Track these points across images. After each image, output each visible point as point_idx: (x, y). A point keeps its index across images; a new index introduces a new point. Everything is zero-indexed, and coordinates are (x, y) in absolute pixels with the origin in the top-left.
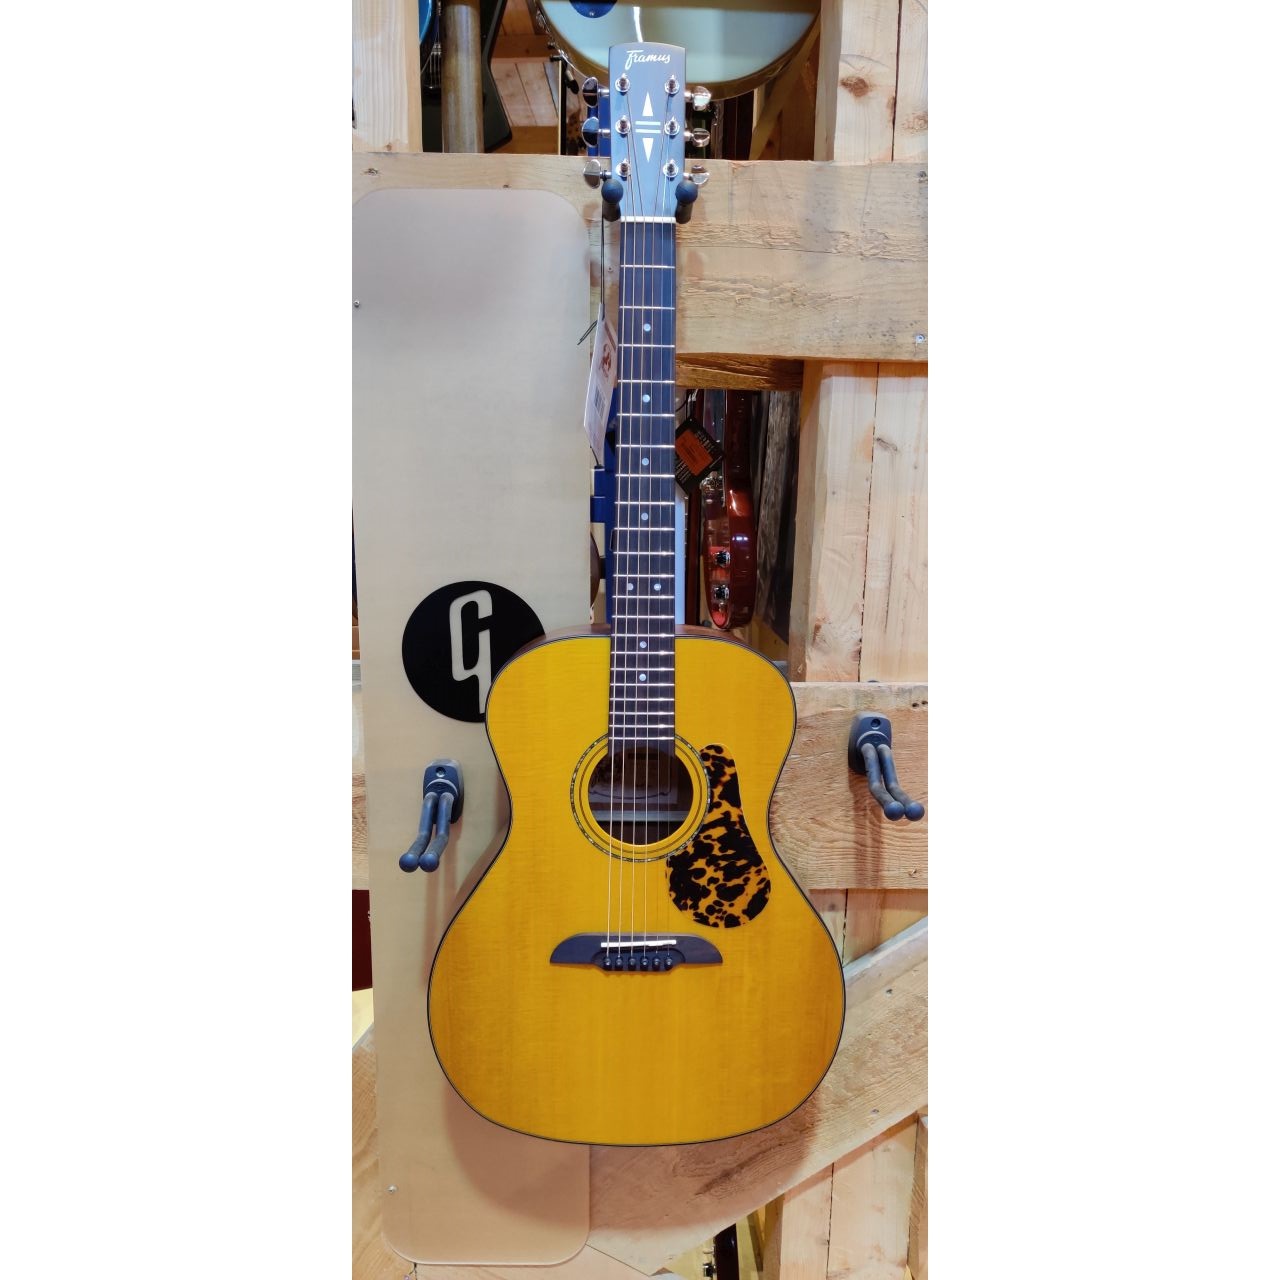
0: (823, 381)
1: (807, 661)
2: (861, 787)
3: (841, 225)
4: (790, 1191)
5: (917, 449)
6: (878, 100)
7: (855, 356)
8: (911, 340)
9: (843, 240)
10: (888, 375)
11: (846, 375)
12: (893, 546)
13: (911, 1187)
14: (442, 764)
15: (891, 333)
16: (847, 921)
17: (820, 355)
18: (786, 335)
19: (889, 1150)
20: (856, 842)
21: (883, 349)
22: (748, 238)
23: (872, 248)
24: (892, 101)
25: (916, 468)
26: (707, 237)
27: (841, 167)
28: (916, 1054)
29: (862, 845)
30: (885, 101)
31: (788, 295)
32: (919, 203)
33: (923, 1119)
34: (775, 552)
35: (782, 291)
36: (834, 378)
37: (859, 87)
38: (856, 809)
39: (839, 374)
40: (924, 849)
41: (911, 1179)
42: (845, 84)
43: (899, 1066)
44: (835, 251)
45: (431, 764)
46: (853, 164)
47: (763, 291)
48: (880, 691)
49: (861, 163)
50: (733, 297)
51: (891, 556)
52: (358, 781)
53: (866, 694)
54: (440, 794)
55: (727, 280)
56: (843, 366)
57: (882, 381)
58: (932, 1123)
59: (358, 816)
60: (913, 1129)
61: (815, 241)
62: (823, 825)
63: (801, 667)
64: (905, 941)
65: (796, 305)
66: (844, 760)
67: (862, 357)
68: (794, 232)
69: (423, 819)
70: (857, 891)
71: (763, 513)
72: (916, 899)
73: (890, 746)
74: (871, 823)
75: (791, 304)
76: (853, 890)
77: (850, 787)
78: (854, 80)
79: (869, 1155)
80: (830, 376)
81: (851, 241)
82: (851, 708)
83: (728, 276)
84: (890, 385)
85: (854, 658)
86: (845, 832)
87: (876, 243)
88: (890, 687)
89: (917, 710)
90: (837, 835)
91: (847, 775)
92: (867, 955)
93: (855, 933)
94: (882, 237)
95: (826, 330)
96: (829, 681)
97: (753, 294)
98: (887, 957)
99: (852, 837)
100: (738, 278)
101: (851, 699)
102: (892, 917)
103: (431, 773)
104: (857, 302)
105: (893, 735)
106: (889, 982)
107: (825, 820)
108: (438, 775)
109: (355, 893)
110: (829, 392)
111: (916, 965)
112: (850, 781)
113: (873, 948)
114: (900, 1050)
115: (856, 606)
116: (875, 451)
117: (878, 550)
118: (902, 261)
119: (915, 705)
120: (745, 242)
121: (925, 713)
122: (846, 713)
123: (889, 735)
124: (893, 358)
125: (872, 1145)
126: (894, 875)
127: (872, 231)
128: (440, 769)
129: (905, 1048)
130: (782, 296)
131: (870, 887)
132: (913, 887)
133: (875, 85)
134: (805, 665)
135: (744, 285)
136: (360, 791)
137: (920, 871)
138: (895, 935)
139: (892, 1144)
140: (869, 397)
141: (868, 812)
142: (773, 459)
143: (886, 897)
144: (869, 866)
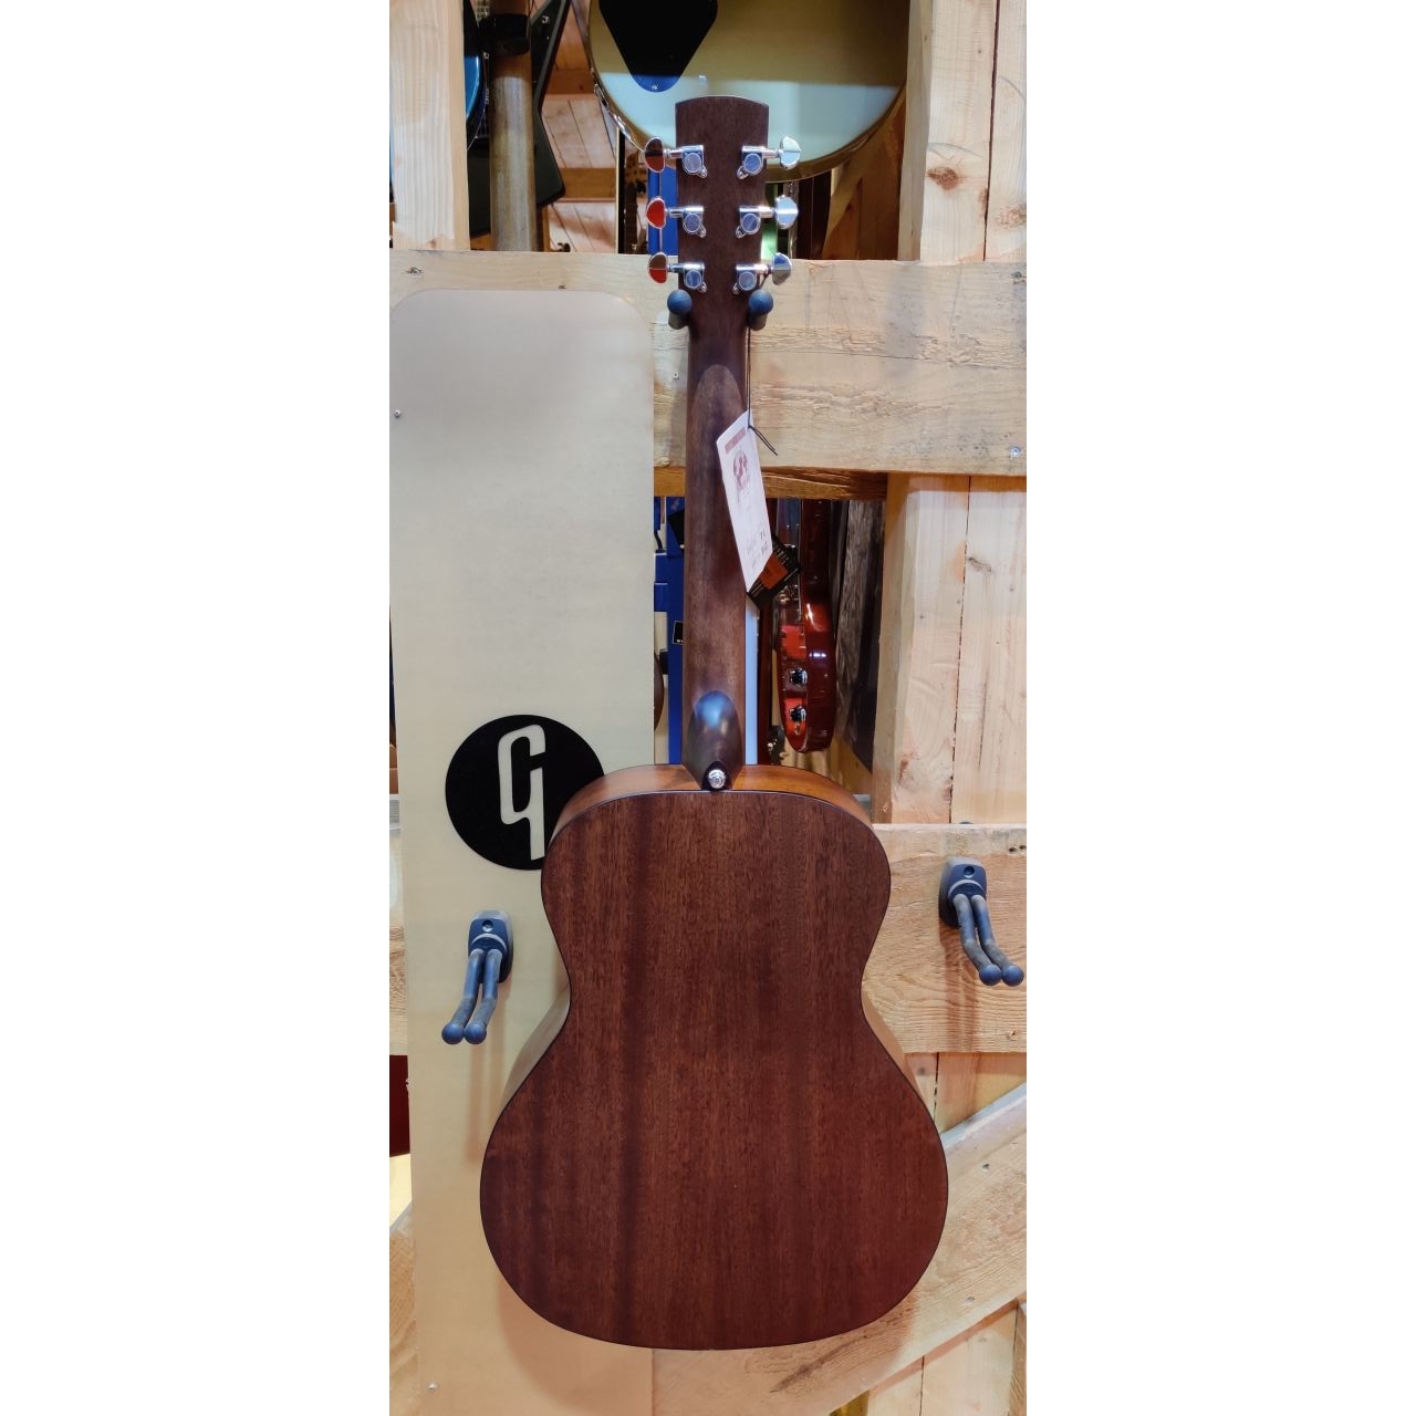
0: (910, 496)
1: (893, 801)
2: (952, 941)
3: (927, 330)
4: (876, 1387)
5: (1013, 570)
6: (969, 192)
7: (945, 471)
8: (1006, 453)
9: (930, 345)
10: (981, 488)
11: (935, 489)
12: (987, 674)
13: (1010, 1380)
14: (489, 917)
15: (984, 445)
16: (938, 1086)
17: (906, 469)
18: (869, 447)
19: (985, 1340)
20: (949, 1001)
21: (976, 464)
22: (827, 343)
23: (962, 355)
24: (984, 194)
25: (1012, 590)
26: (781, 342)
27: (927, 268)
28: (1017, 1235)
29: (954, 1004)
30: (977, 193)
31: (871, 403)
32: (1013, 306)
33: (1022, 1306)
34: (856, 666)
35: (865, 400)
36: (922, 493)
37: (948, 179)
38: (948, 964)
39: (926, 488)
40: (1023, 1008)
41: (1009, 1371)
42: (932, 176)
43: (996, 1249)
44: (921, 357)
45: (477, 918)
46: (941, 263)
47: (844, 400)
48: (973, 833)
49: (949, 263)
50: (810, 406)
51: (985, 685)
52: (396, 935)
53: (958, 838)
54: (486, 951)
55: (804, 388)
56: (931, 479)
57: (974, 495)
58: (1031, 1309)
59: (396, 973)
60: (1012, 1316)
61: (900, 347)
62: (912, 982)
63: (886, 806)
64: (1003, 1111)
65: (880, 415)
66: (935, 910)
67: (952, 471)
68: (878, 337)
69: (468, 980)
70: (950, 1054)
71: (842, 619)
72: (1014, 1063)
73: (985, 897)
74: (964, 979)
75: (874, 413)
76: (944, 1053)
77: (941, 940)
78: (943, 172)
79: (963, 1346)
80: (917, 490)
81: (940, 347)
82: (942, 853)
83: (805, 384)
84: (983, 500)
85: (945, 797)
86: (936, 990)
87: (968, 349)
88: (984, 831)
89: (1014, 855)
90: (926, 993)
91: (938, 926)
92: (961, 1126)
93: (947, 1100)
94: (973, 342)
95: (913, 441)
96: (918, 822)
97: (832, 403)
98: (983, 1128)
99: (943, 995)
100: (816, 386)
101: (942, 843)
102: (989, 1082)
103: (476, 928)
104: (946, 413)
105: (988, 883)
106: (986, 1156)
107: (914, 976)
108: (485, 929)
109: (393, 1058)
110: (916, 508)
111: (1014, 1137)
112: (941, 934)
113: (968, 1117)
114: (998, 1231)
115: (946, 741)
116: (967, 573)
117: (971, 679)
118: (995, 368)
119: (1012, 850)
120: (824, 348)
121: (1024, 859)
122: (938, 859)
123: (984, 883)
124: (986, 472)
125: (967, 1335)
126: (989, 1038)
127: (962, 336)
128: (487, 922)
129: (1003, 1229)
130: (865, 405)
131: (964, 1050)
132: (1012, 1050)
133: (966, 177)
134: (891, 805)
135: (822, 393)
136: (399, 946)
137: (1018, 1033)
138: (991, 1103)
139: (990, 1334)
140: (960, 513)
141: (961, 968)
142: (853, 563)
143: (981, 1062)
144: (963, 1027)
